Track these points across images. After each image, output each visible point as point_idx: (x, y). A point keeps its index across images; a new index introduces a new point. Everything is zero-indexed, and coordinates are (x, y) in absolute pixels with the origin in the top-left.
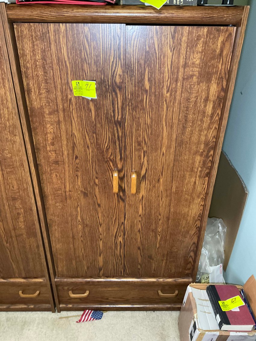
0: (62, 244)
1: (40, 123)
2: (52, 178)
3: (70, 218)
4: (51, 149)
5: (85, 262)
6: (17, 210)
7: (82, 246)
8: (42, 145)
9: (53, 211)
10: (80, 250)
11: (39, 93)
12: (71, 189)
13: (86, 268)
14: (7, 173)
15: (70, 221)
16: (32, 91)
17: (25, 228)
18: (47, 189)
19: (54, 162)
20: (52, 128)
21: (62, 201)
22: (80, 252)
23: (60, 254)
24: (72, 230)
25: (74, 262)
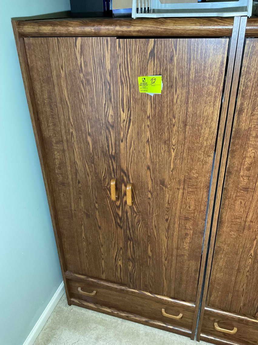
0: (224, 274)
1: (241, 145)
2: (235, 204)
3: (241, 250)
4: (245, 175)
5: (243, 299)
6: (187, 230)
7: (246, 281)
8: (236, 168)
9: (225, 239)
10: (242, 284)
11: (251, 114)
12: (253, 220)
13: (242, 304)
14: (188, 193)
15: (240, 253)
16: (244, 112)
17: (189, 250)
18: (226, 215)
19: (243, 188)
20: (253, 153)
21: (239, 230)
22: (241, 287)
23: (218, 284)
24: (240, 262)
25: (230, 295)
